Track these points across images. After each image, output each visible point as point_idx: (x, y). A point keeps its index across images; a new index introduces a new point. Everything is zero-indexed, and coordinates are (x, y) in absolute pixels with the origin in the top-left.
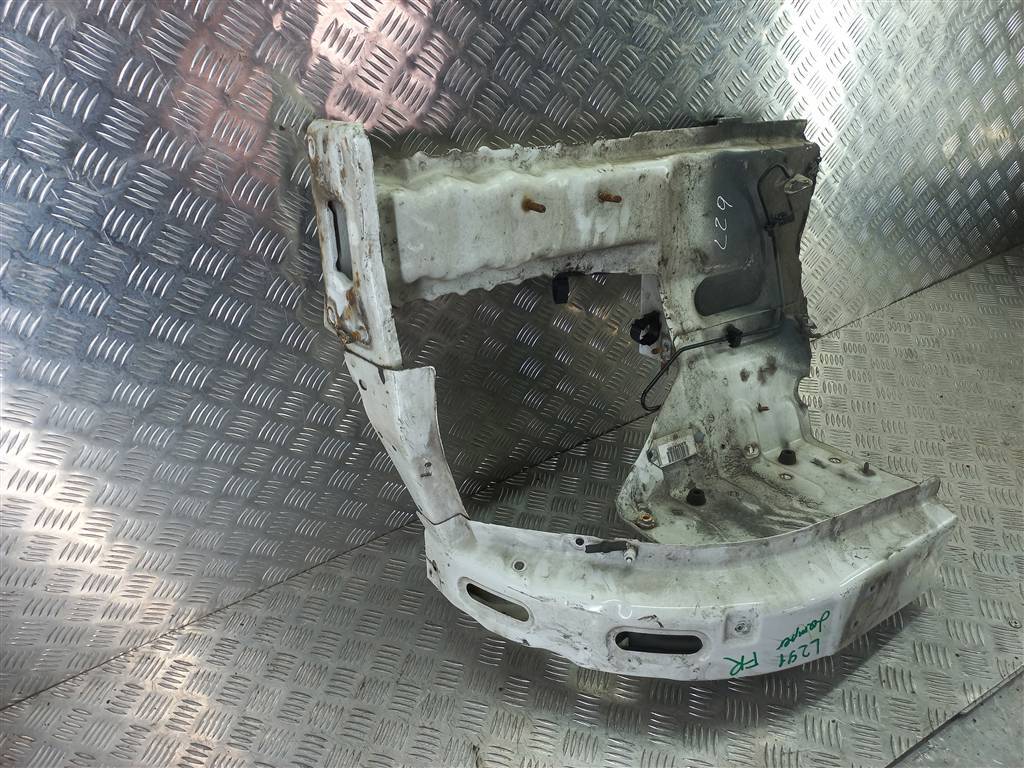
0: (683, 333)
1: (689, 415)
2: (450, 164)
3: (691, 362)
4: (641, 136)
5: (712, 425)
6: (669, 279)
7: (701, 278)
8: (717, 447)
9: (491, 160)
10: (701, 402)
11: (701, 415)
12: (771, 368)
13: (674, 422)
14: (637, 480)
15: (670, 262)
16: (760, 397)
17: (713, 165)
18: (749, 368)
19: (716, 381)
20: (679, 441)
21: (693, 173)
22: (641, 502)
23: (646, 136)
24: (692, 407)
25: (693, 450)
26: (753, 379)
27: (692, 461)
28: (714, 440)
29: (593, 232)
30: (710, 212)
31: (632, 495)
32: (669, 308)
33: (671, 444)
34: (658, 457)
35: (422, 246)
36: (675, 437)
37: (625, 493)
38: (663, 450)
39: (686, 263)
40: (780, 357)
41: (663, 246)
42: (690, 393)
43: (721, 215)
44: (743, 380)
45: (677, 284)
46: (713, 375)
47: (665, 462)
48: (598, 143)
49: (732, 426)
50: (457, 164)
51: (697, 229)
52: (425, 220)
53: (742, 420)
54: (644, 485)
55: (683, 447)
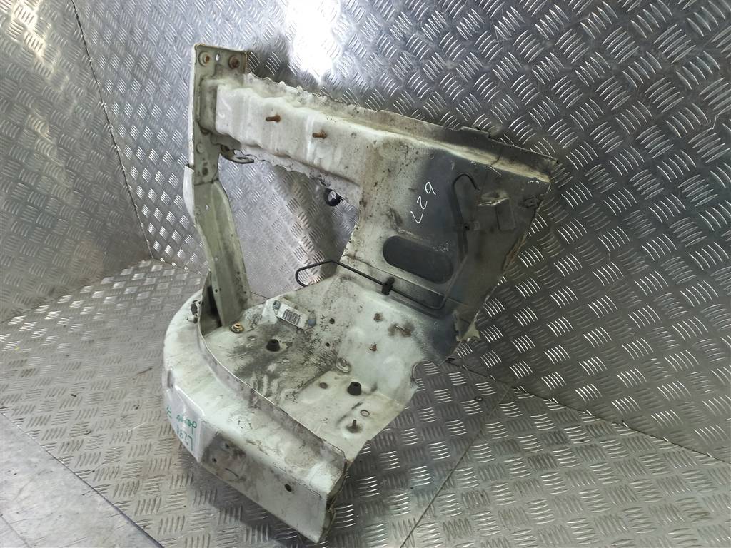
0: (353, 257)
1: (319, 306)
2: (264, 85)
3: (344, 278)
4: (385, 114)
5: (330, 325)
6: (366, 218)
7: (393, 234)
8: (324, 341)
9: (285, 91)
10: (333, 306)
11: (328, 313)
12: (407, 331)
13: (307, 302)
14: (261, 310)
15: (369, 207)
16: (381, 341)
17: (431, 155)
18: (385, 316)
19: (353, 303)
20: (297, 312)
21: (410, 154)
22: (256, 324)
23: (389, 115)
24: (324, 304)
25: (301, 325)
26: (384, 326)
27: (299, 332)
28: (326, 335)
29: (314, 155)
30: (417, 190)
31: (255, 317)
32: (355, 236)
33: (291, 308)
34: (278, 308)
35: (224, 116)
36: (296, 308)
37: (250, 313)
38: (284, 308)
39: (382, 215)
40: (419, 332)
41: (364, 192)
42: (329, 295)
43: (425, 197)
44: (375, 319)
45: (371, 226)
46: (354, 298)
47: (281, 315)
48: (351, 107)
49: (343, 339)
50: (268, 86)
51: (400, 196)
52: (227, 103)
53: (350, 341)
54: (262, 317)
55: (296, 318)
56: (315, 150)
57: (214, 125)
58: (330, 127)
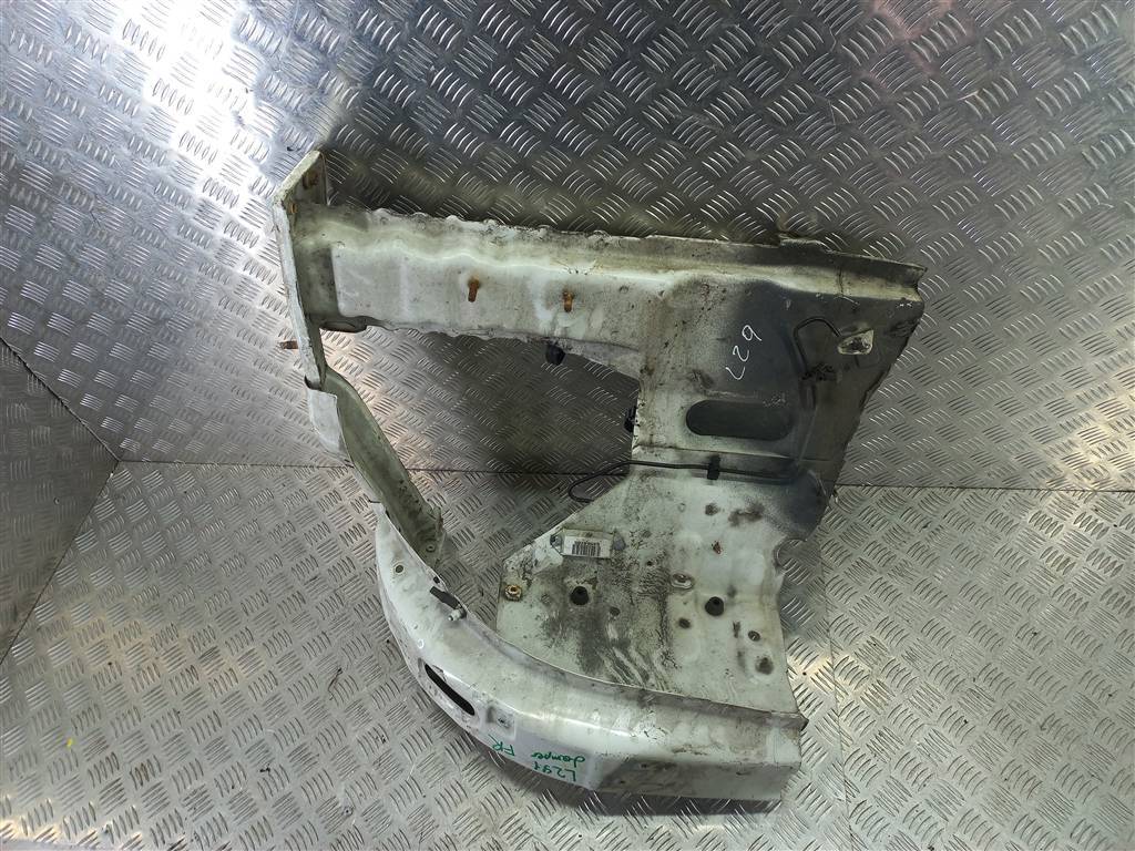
0: (649, 445)
1: (620, 521)
2: (414, 225)
3: (645, 475)
4: (656, 240)
5: (645, 540)
6: (653, 388)
7: (700, 399)
8: (642, 561)
9: (460, 230)
10: (640, 515)
11: (634, 526)
12: (755, 514)
13: (598, 522)
14: (531, 554)
15: (657, 374)
16: (722, 536)
17: (747, 291)
18: (720, 505)
19: (669, 503)
20: (592, 540)
21: (712, 294)
22: (530, 573)
23: (662, 241)
24: (627, 516)
25: (605, 553)
26: (721, 518)
27: (603, 562)
28: (643, 553)
29: (554, 324)
30: (730, 338)
31: (523, 564)
32: (642, 415)
33: (580, 539)
34: (561, 544)
35: (357, 294)
36: (589, 535)
37: (514, 561)
38: (570, 541)
39: (679, 379)
40: (772, 510)
41: (647, 358)
42: (631, 503)
43: (744, 345)
44: (707, 513)
45: (664, 396)
46: (669, 496)
47: (568, 551)
48: (594, 238)
49: (669, 550)
50: (422, 226)
51: (706, 349)
52: (361, 274)
53: (683, 550)
54: (536, 561)
55: (595, 548)
56: (555, 318)
57: (337, 308)
58: (579, 283)
